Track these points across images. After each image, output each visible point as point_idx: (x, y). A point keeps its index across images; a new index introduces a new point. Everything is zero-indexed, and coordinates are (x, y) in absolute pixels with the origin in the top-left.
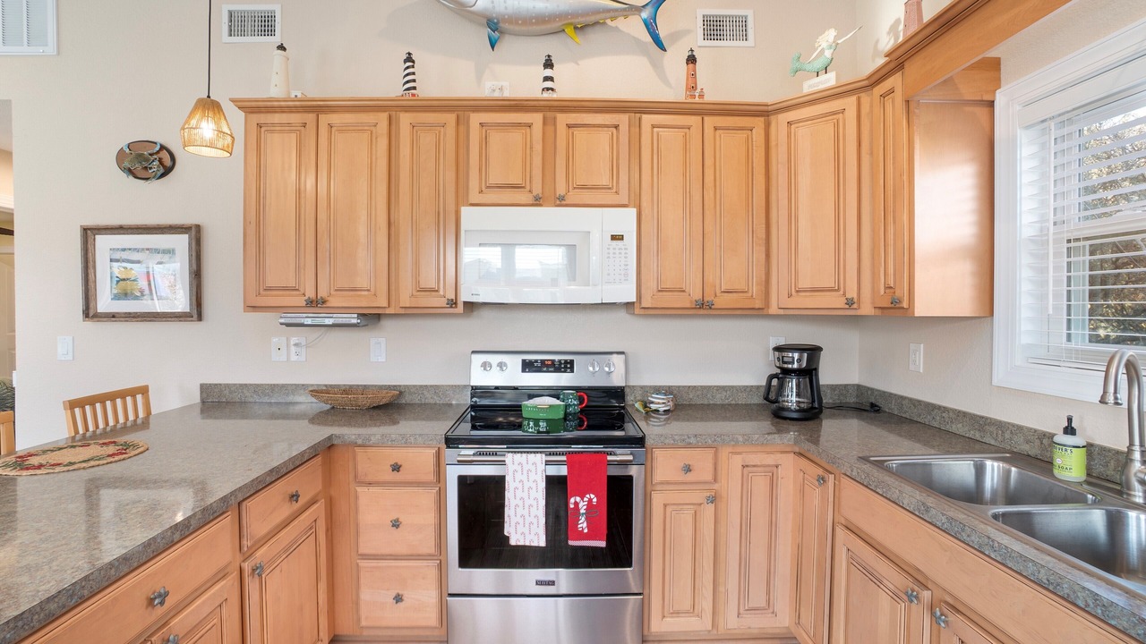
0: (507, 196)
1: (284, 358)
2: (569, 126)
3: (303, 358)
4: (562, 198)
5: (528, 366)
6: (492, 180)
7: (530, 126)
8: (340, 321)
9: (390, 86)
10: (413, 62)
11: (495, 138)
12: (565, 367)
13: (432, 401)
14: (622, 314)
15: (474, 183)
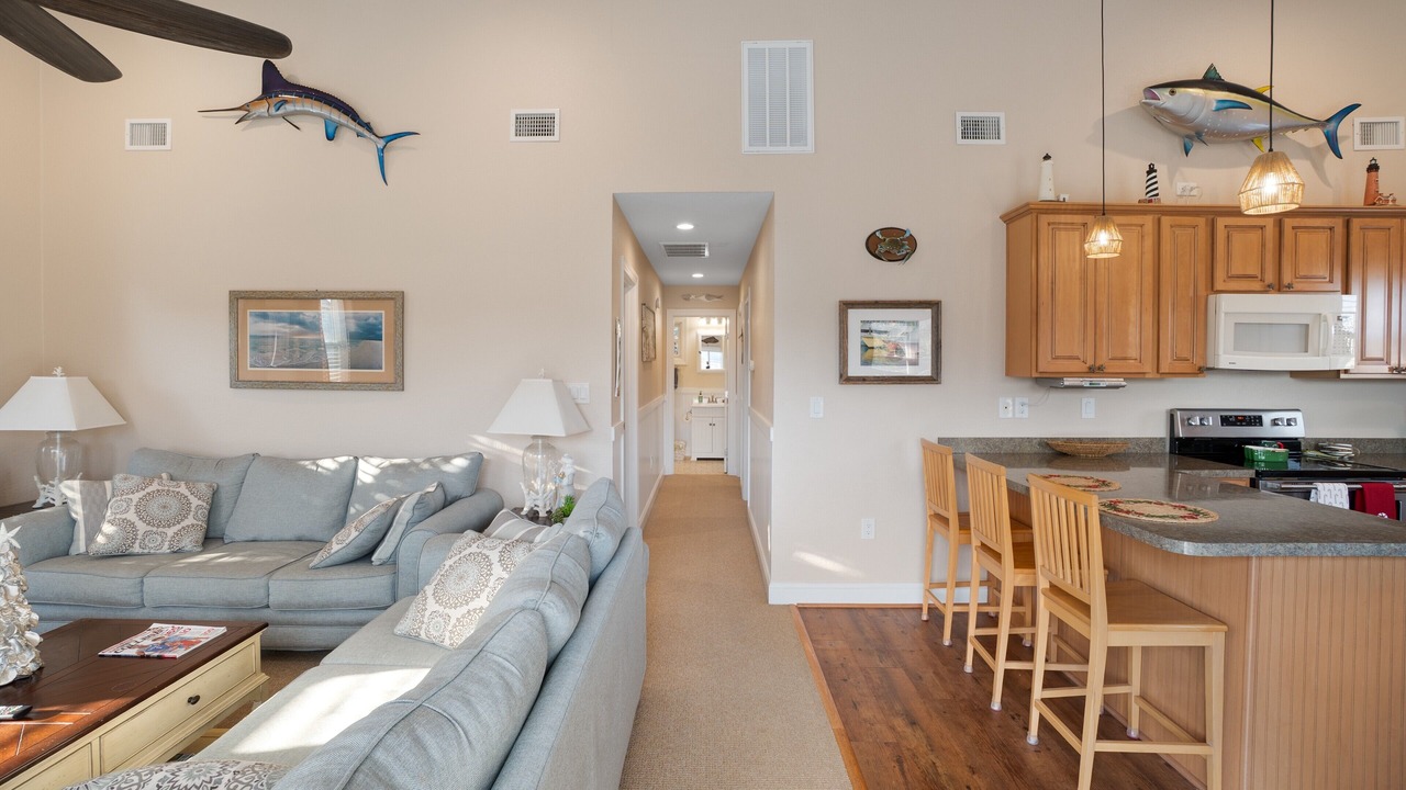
0: (1244, 285)
1: (1010, 415)
2: (1293, 228)
3: (1026, 415)
4: (1290, 286)
5: (1226, 421)
6: (1234, 271)
7: (1262, 228)
8: (1113, 383)
9: (1135, 191)
10: (1156, 171)
11: (1237, 237)
12: (1255, 422)
13: (1134, 451)
14: (1287, 378)
15: (1220, 274)
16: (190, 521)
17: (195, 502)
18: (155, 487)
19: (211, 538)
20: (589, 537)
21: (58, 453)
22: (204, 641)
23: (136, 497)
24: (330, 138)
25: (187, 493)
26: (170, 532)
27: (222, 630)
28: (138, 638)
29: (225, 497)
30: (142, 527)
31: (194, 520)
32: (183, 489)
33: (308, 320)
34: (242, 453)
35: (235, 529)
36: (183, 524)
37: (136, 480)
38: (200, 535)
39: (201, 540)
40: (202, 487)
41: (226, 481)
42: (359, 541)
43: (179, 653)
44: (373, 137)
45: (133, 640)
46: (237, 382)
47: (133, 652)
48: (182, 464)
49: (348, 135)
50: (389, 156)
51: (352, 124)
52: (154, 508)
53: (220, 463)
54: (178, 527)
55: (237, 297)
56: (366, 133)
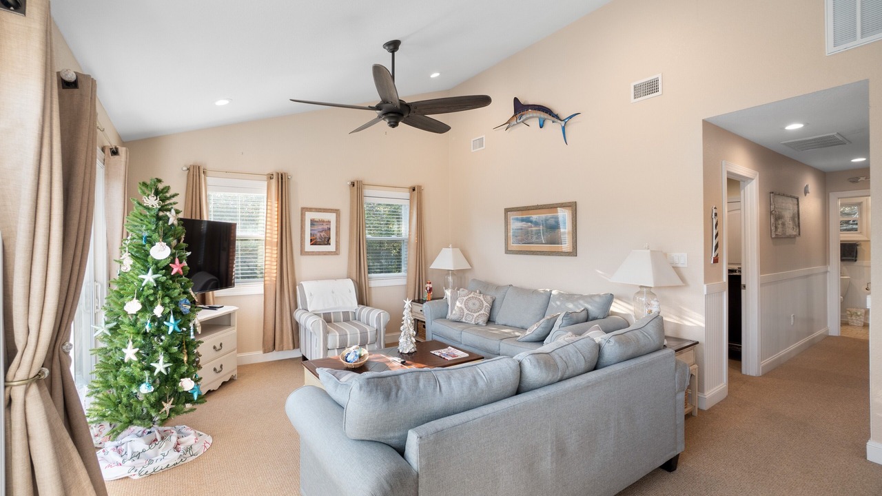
16: (482, 312)
17: (485, 304)
18: (472, 295)
19: (490, 321)
20: (603, 342)
21: (450, 279)
22: (459, 357)
23: (465, 298)
24: (541, 127)
25: (483, 299)
26: (476, 315)
27: (467, 355)
28: (442, 350)
29: (497, 303)
30: (466, 311)
31: (485, 312)
32: (481, 298)
33: (534, 220)
34: (506, 284)
35: (499, 318)
36: (480, 313)
37: (466, 291)
38: (485, 319)
39: (486, 321)
40: (489, 297)
41: (498, 296)
42: (537, 332)
43: (449, 358)
44: (559, 121)
45: (440, 351)
46: (508, 251)
47: (438, 354)
48: (485, 287)
49: (549, 123)
50: (567, 129)
51: (550, 117)
52: (470, 304)
53: (498, 288)
54: (478, 314)
55: (507, 211)
56: (556, 120)
